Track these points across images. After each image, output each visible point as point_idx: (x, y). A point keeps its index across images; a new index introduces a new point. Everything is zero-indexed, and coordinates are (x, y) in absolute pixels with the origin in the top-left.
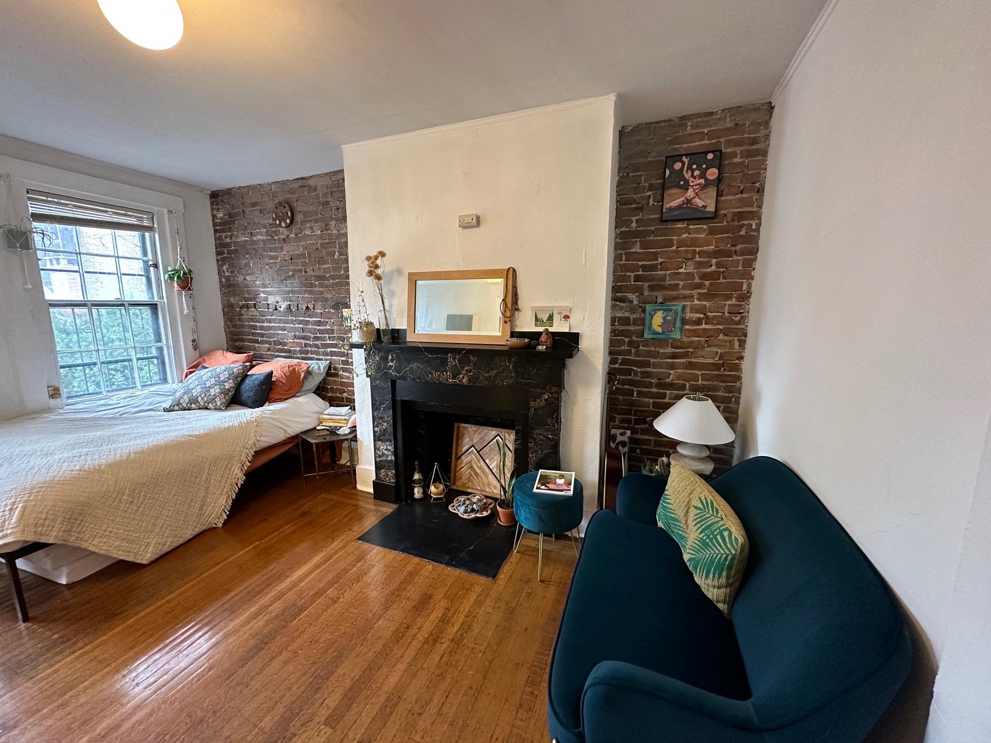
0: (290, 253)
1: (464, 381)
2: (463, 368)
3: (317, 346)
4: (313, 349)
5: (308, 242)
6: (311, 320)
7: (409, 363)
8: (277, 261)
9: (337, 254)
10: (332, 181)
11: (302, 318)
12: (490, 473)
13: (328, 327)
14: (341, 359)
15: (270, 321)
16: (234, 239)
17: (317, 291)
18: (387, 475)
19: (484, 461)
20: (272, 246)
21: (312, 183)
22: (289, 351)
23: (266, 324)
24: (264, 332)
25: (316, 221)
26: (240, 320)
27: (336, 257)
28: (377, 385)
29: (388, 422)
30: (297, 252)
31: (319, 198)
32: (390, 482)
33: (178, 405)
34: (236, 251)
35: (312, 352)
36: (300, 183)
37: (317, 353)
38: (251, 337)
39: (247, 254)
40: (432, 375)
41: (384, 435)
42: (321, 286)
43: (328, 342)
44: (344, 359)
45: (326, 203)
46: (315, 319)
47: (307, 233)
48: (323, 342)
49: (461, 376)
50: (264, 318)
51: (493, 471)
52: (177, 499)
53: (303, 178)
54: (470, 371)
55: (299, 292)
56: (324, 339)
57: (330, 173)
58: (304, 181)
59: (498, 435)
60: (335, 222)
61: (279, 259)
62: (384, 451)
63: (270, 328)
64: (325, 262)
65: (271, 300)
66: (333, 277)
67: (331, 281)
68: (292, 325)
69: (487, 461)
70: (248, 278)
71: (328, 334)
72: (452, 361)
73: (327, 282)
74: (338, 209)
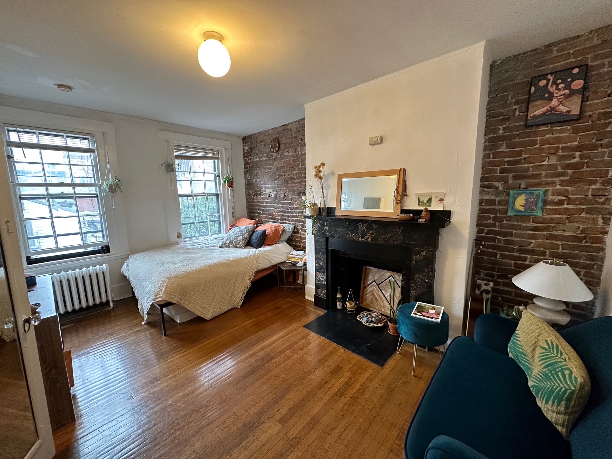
0: (278, 166)
1: (369, 240)
2: (368, 232)
3: (288, 216)
4: (287, 218)
5: (286, 160)
6: (286, 202)
7: (336, 228)
8: (271, 171)
9: (301, 165)
10: (300, 125)
11: (282, 201)
12: (385, 299)
13: (295, 206)
14: (301, 224)
15: (267, 203)
16: (252, 161)
17: (289, 186)
18: (322, 292)
19: (382, 291)
20: (269, 163)
21: (289, 127)
22: (275, 219)
23: (265, 204)
24: (264, 208)
25: (291, 147)
26: (253, 202)
27: (300, 167)
28: (318, 240)
29: (323, 261)
30: (281, 165)
31: (292, 135)
32: (323, 297)
33: (224, 244)
34: (253, 166)
35: (286, 220)
36: (283, 128)
37: (289, 220)
38: (258, 211)
39: (258, 167)
40: (349, 235)
41: (321, 269)
42: (292, 183)
43: (294, 214)
44: (302, 224)
45: (296, 137)
46: (288, 202)
47: (286, 154)
48: (292, 214)
49: (367, 237)
50: (264, 201)
51: (387, 299)
52: (222, 291)
53: (285, 125)
54: (372, 234)
55: (281, 187)
56: (292, 212)
57: (298, 120)
58: (286, 126)
59: (392, 276)
60: (300, 147)
61: (272, 169)
62: (320, 278)
63: (266, 206)
64: (294, 170)
65: (268, 191)
66: (298, 178)
67: (297, 180)
68: (277, 205)
69: (384, 292)
70: (258, 180)
71: (295, 210)
72: (362, 228)
73: (295, 181)
74: (302, 140)
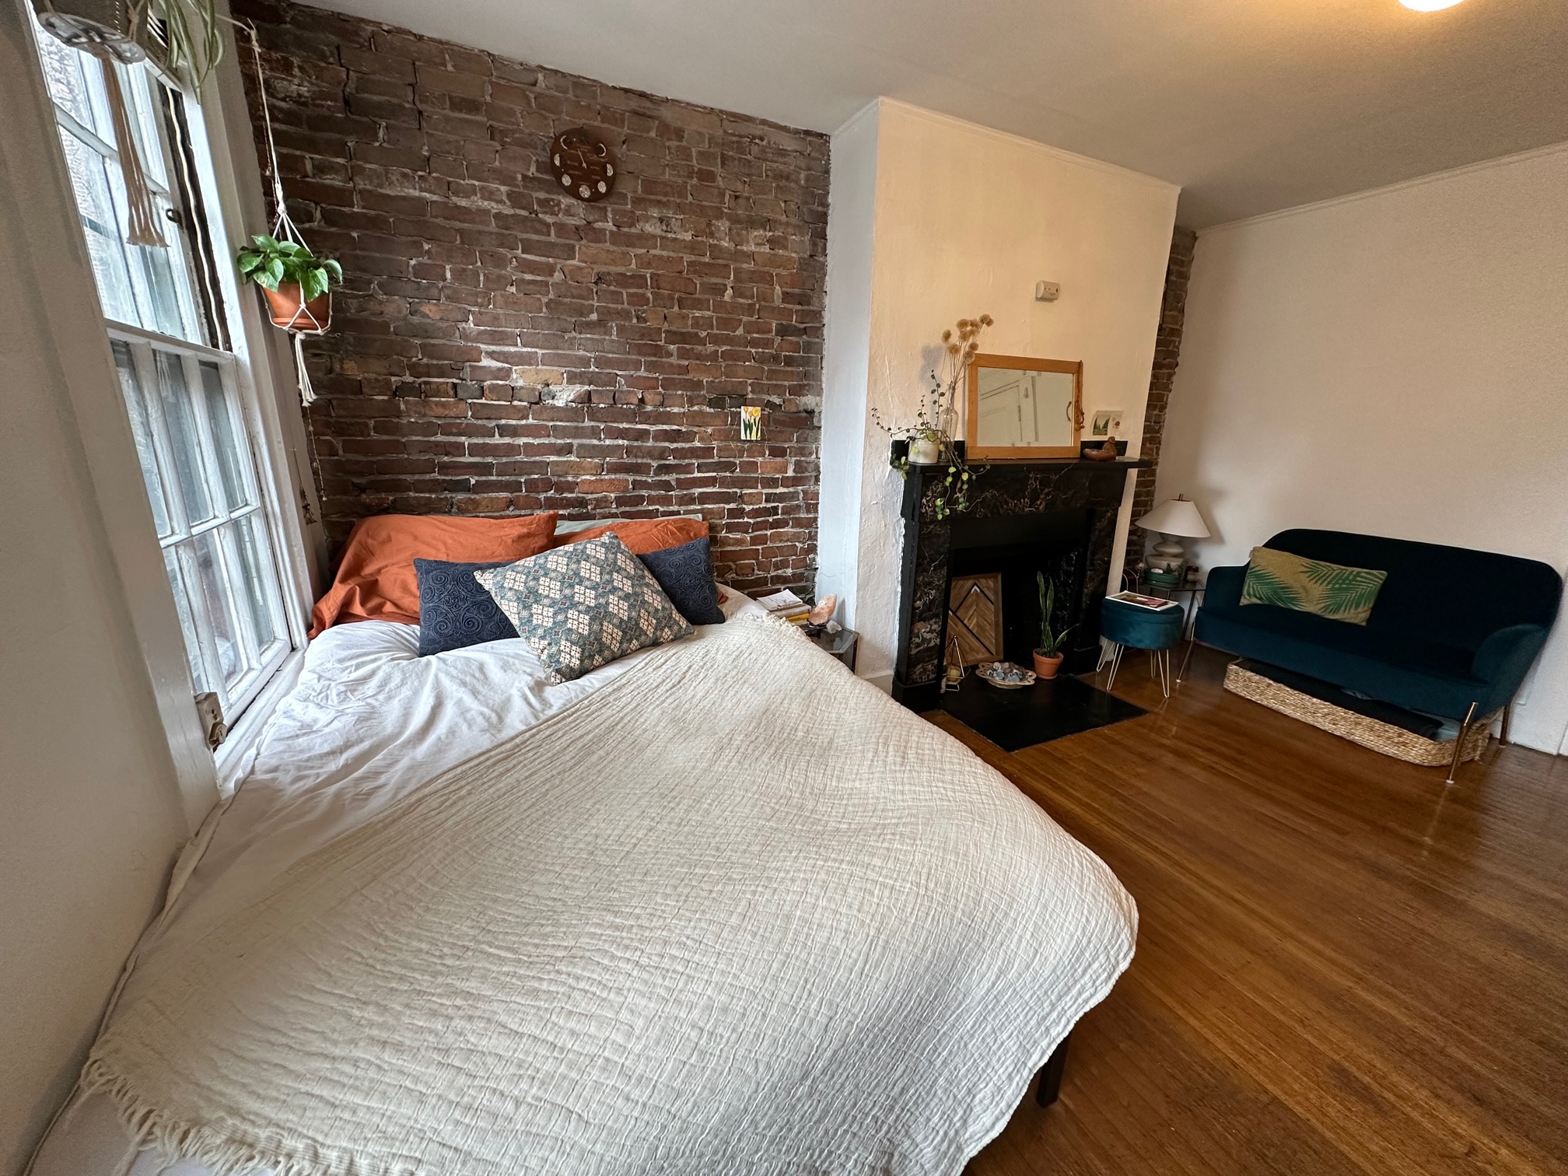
0: (597, 268)
3: (667, 486)
4: (653, 493)
5: (652, 252)
6: (653, 428)
7: (982, 492)
8: (551, 280)
9: (730, 291)
10: (725, 132)
11: (625, 425)
13: (697, 444)
14: (727, 506)
15: (514, 432)
16: (362, 184)
17: (672, 365)
18: (925, 670)
20: (535, 237)
21: (666, 113)
22: (582, 503)
23: (497, 440)
24: (489, 460)
25: (680, 209)
26: (396, 429)
27: (727, 298)
28: (930, 532)
29: (938, 588)
30: (621, 269)
31: (689, 157)
32: (929, 680)
34: (373, 223)
35: (651, 500)
36: (634, 103)
37: (667, 501)
38: (436, 475)
39: (429, 240)
41: (929, 609)
42: (683, 354)
43: (697, 474)
44: (732, 506)
45: (707, 176)
46: (665, 427)
47: (650, 228)
48: (682, 476)
49: (1038, 504)
50: (493, 423)
53: (642, 95)
55: (622, 364)
56: (687, 469)
57: (721, 111)
58: (648, 104)
59: (975, 584)
60: (727, 224)
61: (558, 276)
62: (925, 635)
63: (512, 449)
64: (699, 304)
65: (519, 378)
66: (716, 340)
67: (710, 348)
68: (595, 442)
70: (428, 309)
71: (697, 457)
73: (700, 348)
74: (737, 197)
